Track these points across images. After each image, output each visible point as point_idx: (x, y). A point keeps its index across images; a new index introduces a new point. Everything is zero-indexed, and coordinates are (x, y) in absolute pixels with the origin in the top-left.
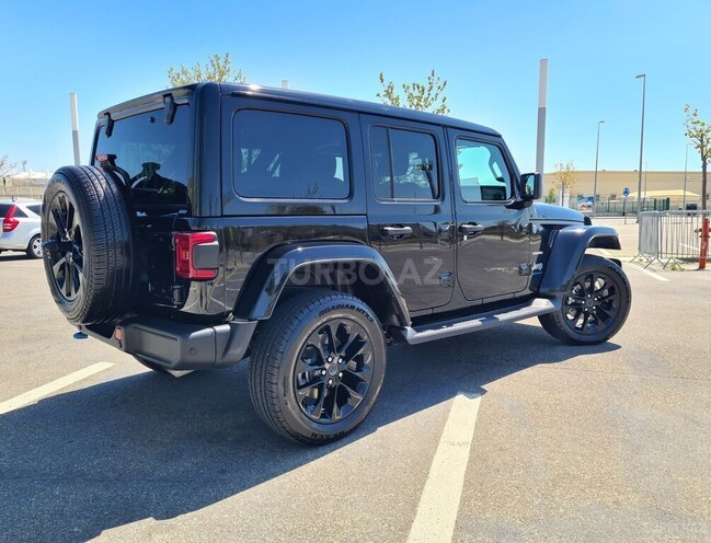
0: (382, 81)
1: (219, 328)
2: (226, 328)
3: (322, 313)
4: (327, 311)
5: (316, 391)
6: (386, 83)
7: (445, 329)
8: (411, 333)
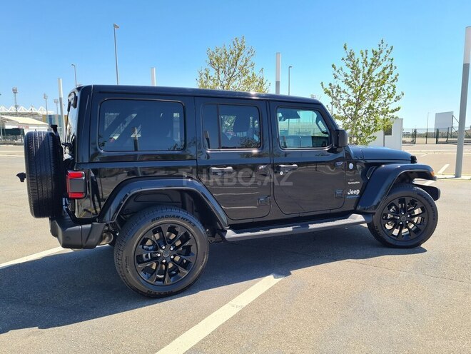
0: (346, 49)
1: (84, 226)
2: (90, 226)
3: (153, 220)
4: (158, 219)
5: (155, 264)
6: (348, 50)
7: (262, 232)
8: (230, 234)
